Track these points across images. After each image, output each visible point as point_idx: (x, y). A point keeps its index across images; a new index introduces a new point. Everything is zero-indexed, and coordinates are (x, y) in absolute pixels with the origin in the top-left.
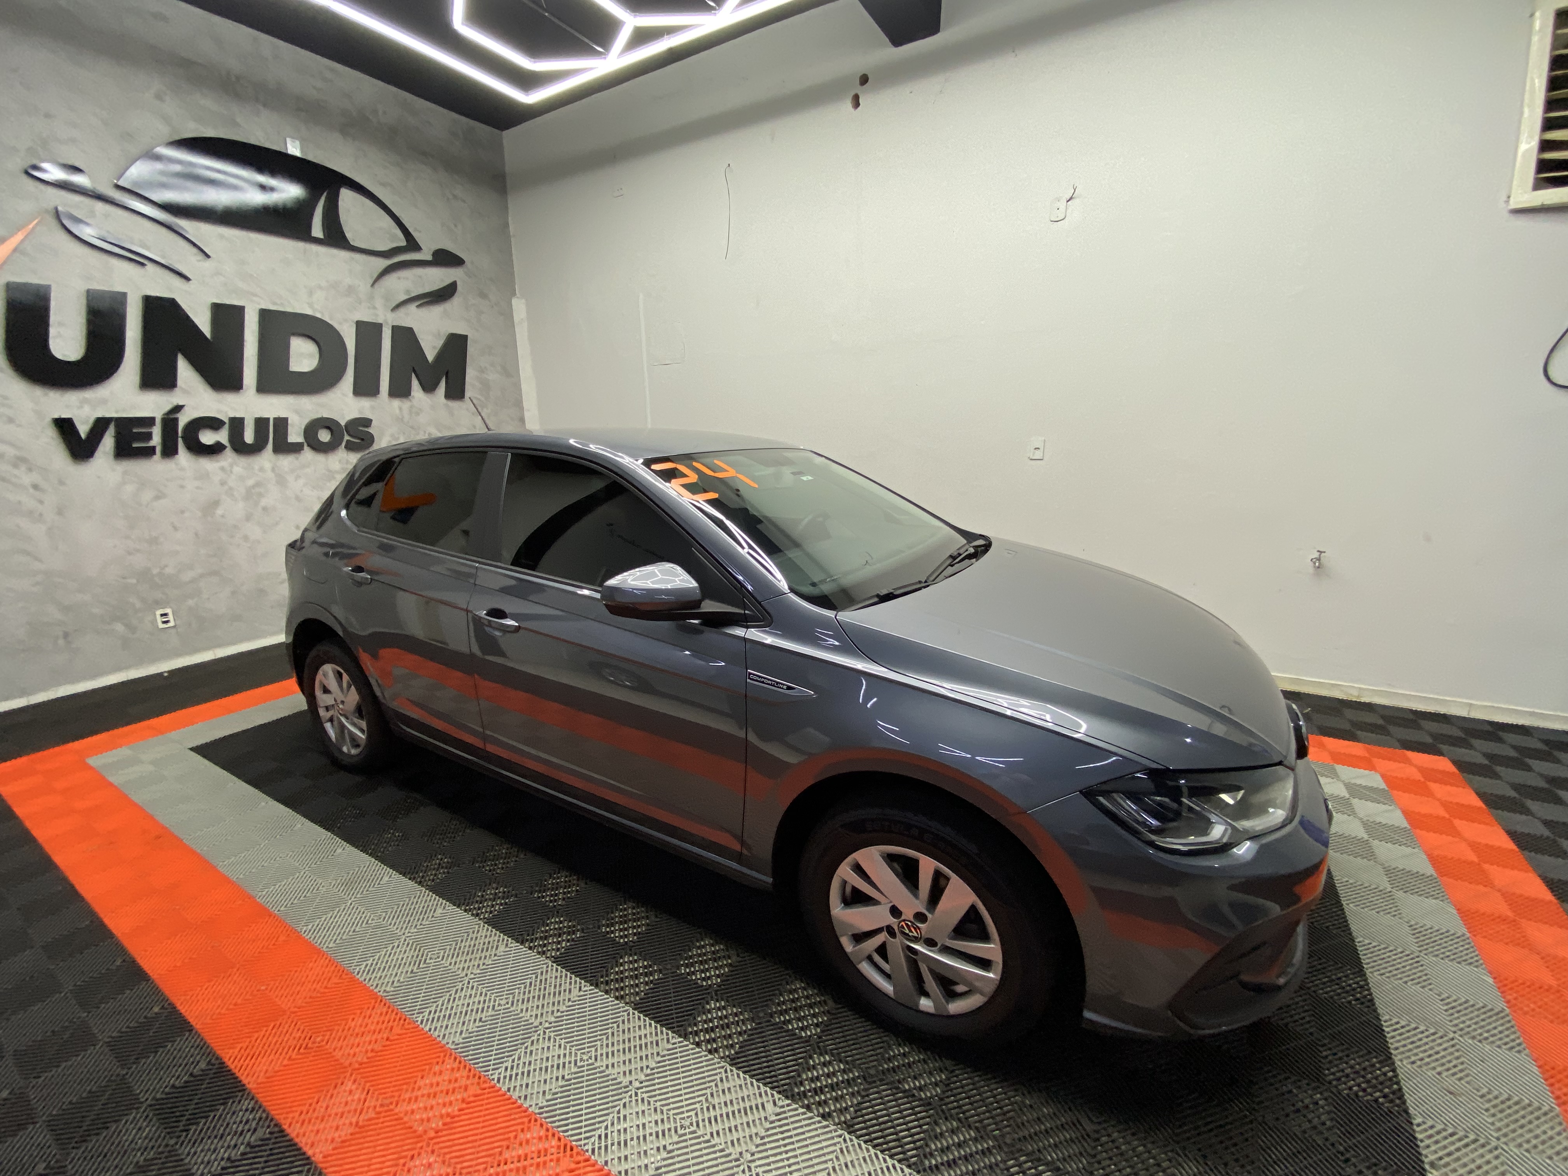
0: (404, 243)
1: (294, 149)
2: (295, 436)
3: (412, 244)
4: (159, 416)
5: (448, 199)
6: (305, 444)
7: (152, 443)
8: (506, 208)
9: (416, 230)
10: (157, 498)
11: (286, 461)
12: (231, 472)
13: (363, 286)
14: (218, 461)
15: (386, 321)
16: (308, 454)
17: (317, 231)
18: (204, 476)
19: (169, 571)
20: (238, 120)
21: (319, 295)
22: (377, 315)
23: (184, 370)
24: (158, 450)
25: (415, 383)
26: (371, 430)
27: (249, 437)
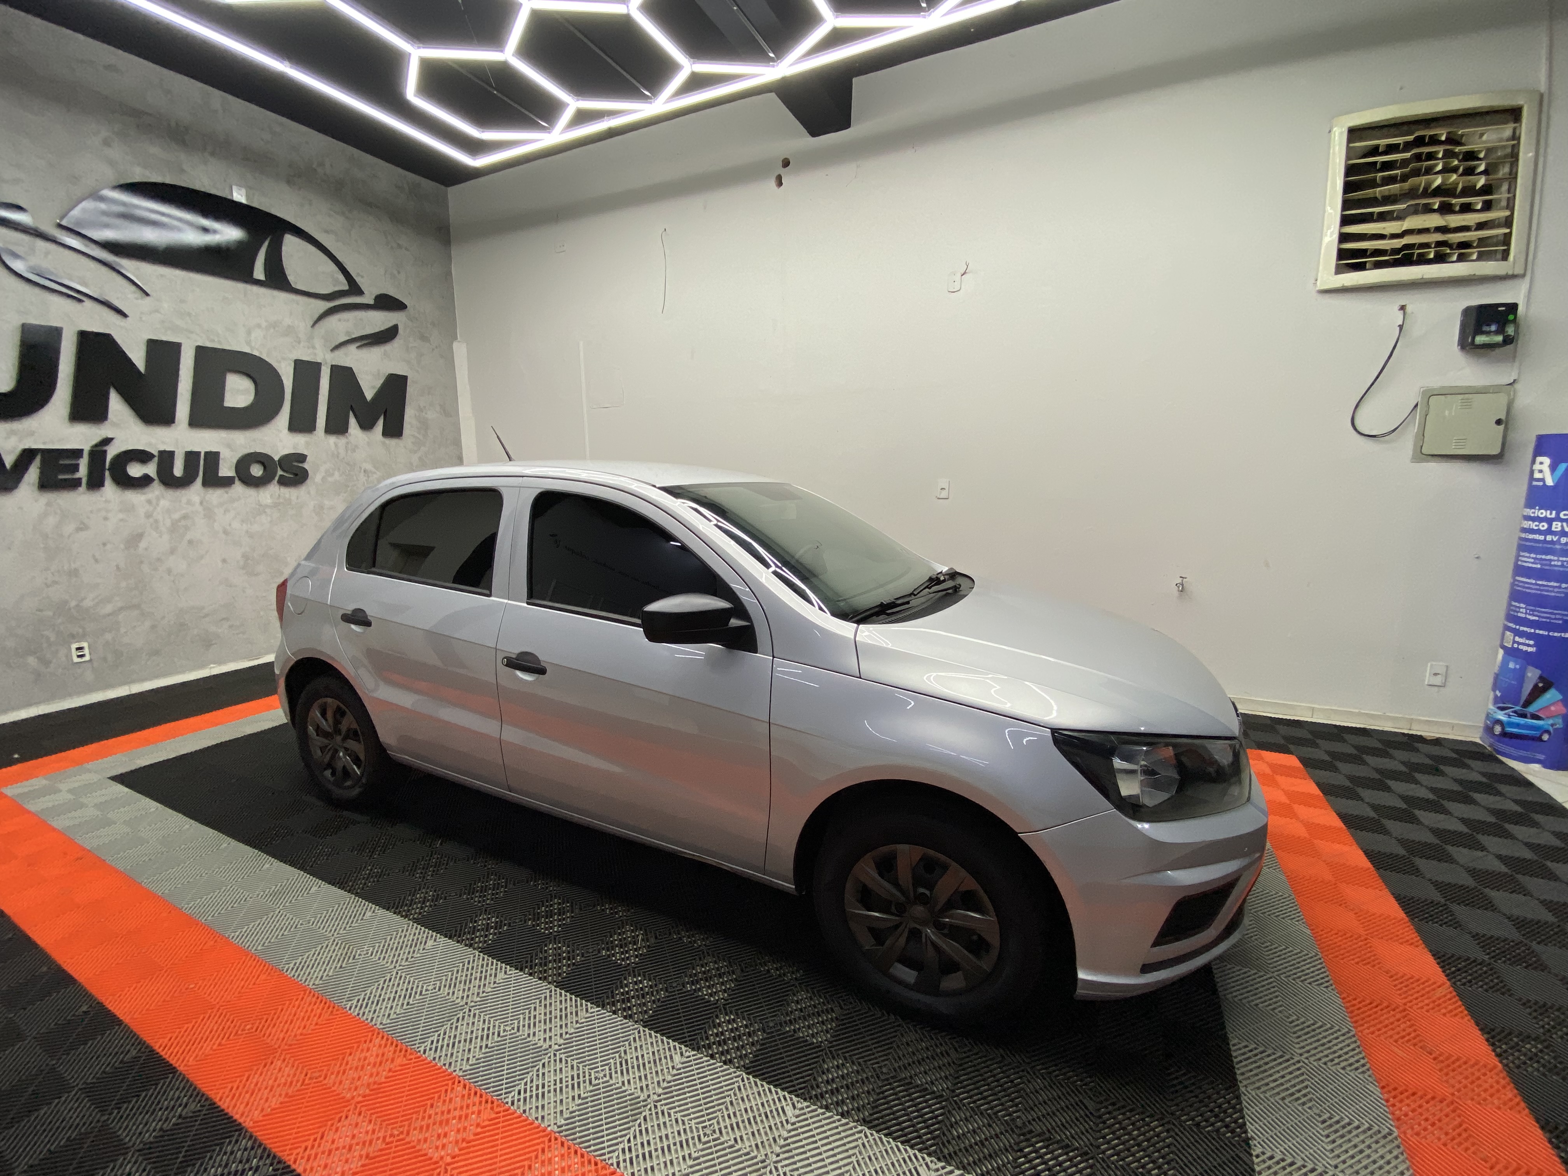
0: (346, 287)
1: (239, 196)
2: (226, 470)
3: (354, 288)
4: (87, 448)
5: (392, 248)
6: (237, 479)
7: (77, 475)
8: (449, 258)
9: (358, 274)
10: (79, 529)
11: (216, 495)
12: (158, 505)
13: (303, 326)
14: (144, 494)
15: (324, 359)
16: (238, 488)
17: (259, 273)
18: (129, 509)
19: (88, 603)
20: (185, 167)
21: (257, 334)
22: (315, 354)
23: (116, 404)
24: (84, 481)
25: (352, 421)
26: (306, 466)
27: (178, 470)
